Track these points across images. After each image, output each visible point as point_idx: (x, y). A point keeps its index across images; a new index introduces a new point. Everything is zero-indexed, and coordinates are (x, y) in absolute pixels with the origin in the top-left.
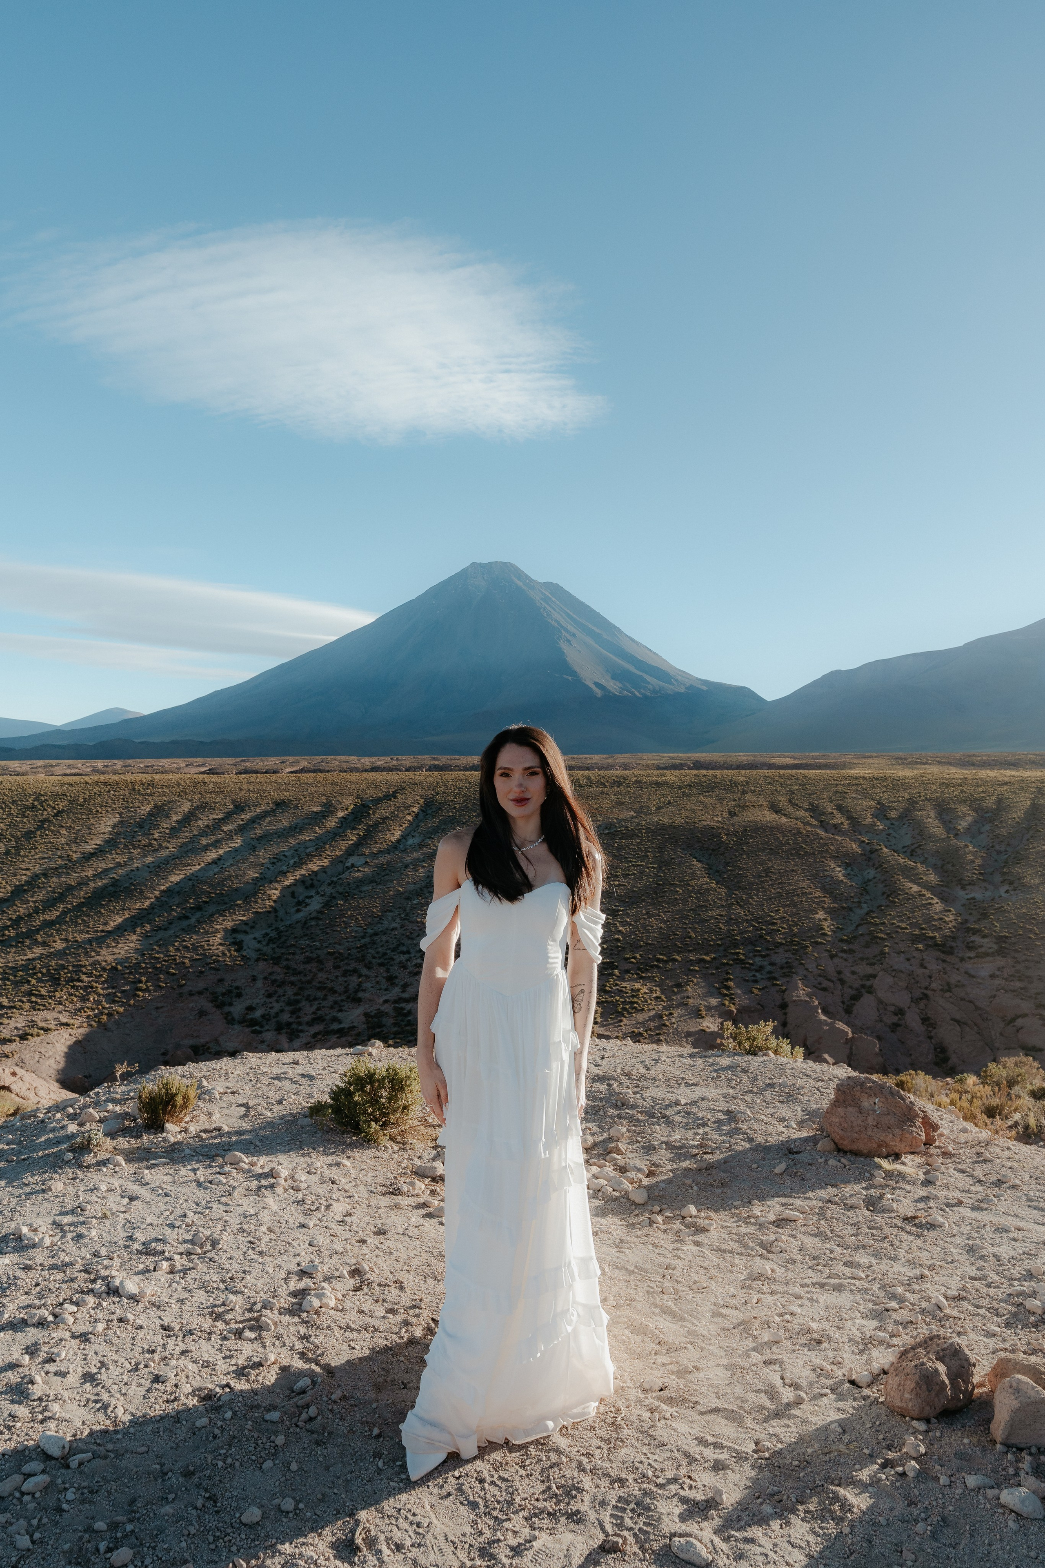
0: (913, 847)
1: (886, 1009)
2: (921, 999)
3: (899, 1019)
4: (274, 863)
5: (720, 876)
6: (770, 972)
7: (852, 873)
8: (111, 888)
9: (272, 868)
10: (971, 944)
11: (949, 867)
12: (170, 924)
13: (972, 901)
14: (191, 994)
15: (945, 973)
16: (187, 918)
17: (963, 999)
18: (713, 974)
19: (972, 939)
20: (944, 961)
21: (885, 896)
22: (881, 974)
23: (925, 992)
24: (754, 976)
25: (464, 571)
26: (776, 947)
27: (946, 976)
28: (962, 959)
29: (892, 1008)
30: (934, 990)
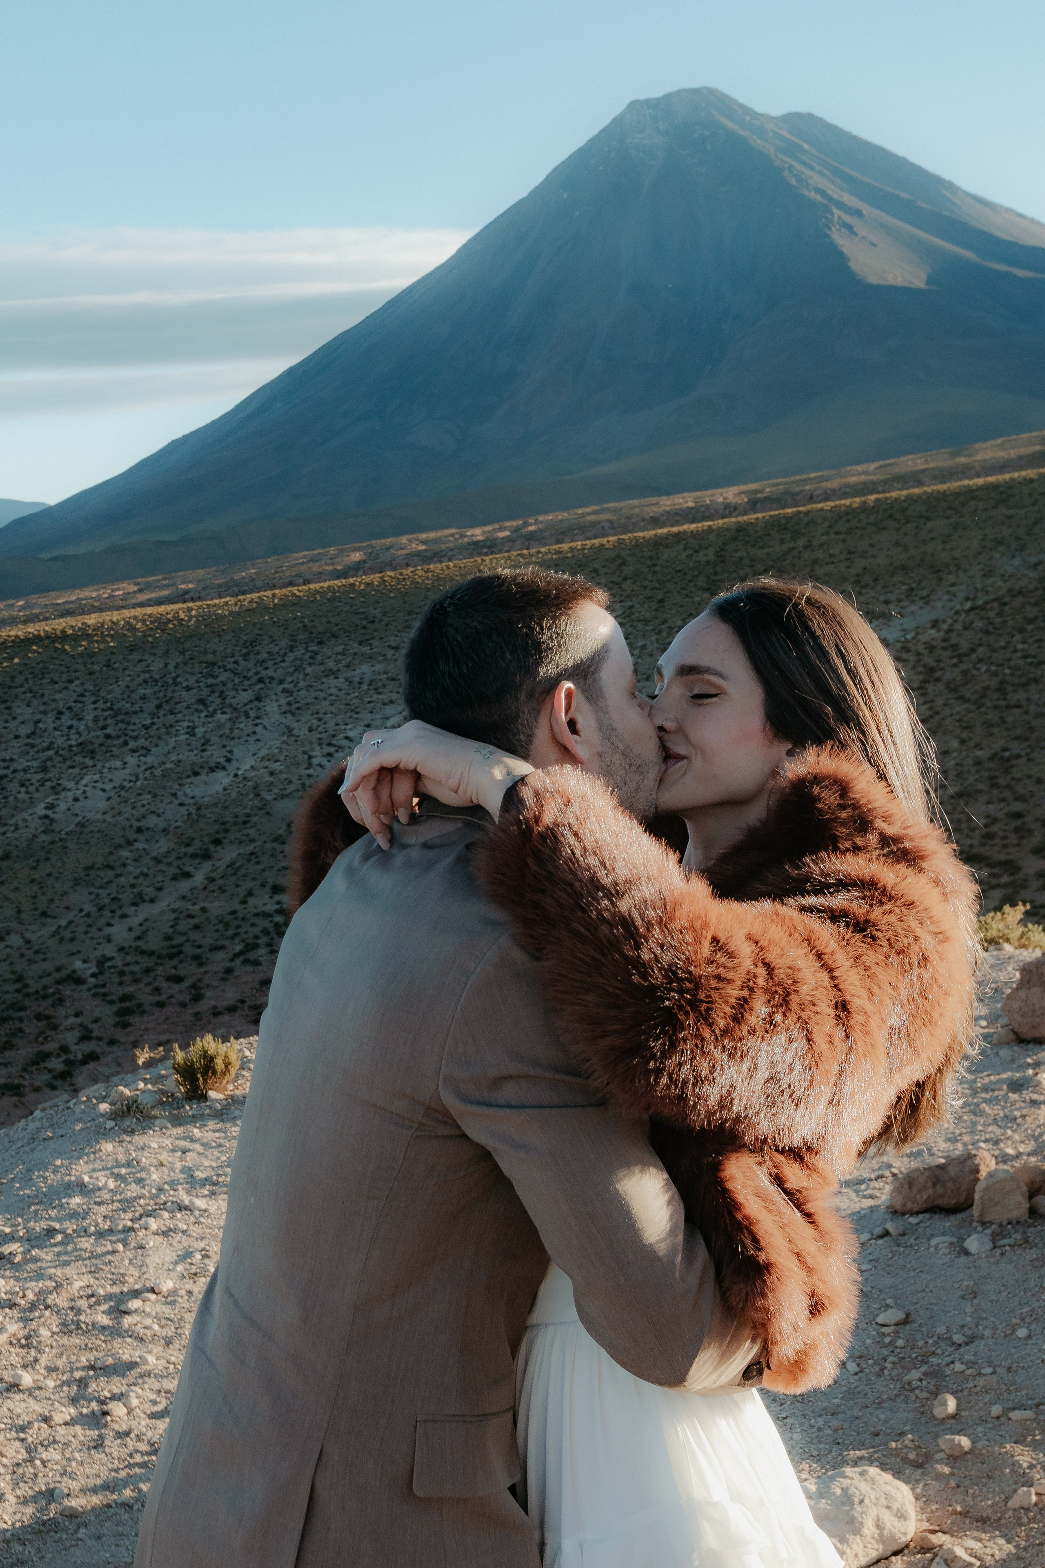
4: (330, 755)
8: (43, 837)
9: (328, 765)
12: (159, 889)
14: (216, 1013)
16: (187, 875)
25: (617, 122)
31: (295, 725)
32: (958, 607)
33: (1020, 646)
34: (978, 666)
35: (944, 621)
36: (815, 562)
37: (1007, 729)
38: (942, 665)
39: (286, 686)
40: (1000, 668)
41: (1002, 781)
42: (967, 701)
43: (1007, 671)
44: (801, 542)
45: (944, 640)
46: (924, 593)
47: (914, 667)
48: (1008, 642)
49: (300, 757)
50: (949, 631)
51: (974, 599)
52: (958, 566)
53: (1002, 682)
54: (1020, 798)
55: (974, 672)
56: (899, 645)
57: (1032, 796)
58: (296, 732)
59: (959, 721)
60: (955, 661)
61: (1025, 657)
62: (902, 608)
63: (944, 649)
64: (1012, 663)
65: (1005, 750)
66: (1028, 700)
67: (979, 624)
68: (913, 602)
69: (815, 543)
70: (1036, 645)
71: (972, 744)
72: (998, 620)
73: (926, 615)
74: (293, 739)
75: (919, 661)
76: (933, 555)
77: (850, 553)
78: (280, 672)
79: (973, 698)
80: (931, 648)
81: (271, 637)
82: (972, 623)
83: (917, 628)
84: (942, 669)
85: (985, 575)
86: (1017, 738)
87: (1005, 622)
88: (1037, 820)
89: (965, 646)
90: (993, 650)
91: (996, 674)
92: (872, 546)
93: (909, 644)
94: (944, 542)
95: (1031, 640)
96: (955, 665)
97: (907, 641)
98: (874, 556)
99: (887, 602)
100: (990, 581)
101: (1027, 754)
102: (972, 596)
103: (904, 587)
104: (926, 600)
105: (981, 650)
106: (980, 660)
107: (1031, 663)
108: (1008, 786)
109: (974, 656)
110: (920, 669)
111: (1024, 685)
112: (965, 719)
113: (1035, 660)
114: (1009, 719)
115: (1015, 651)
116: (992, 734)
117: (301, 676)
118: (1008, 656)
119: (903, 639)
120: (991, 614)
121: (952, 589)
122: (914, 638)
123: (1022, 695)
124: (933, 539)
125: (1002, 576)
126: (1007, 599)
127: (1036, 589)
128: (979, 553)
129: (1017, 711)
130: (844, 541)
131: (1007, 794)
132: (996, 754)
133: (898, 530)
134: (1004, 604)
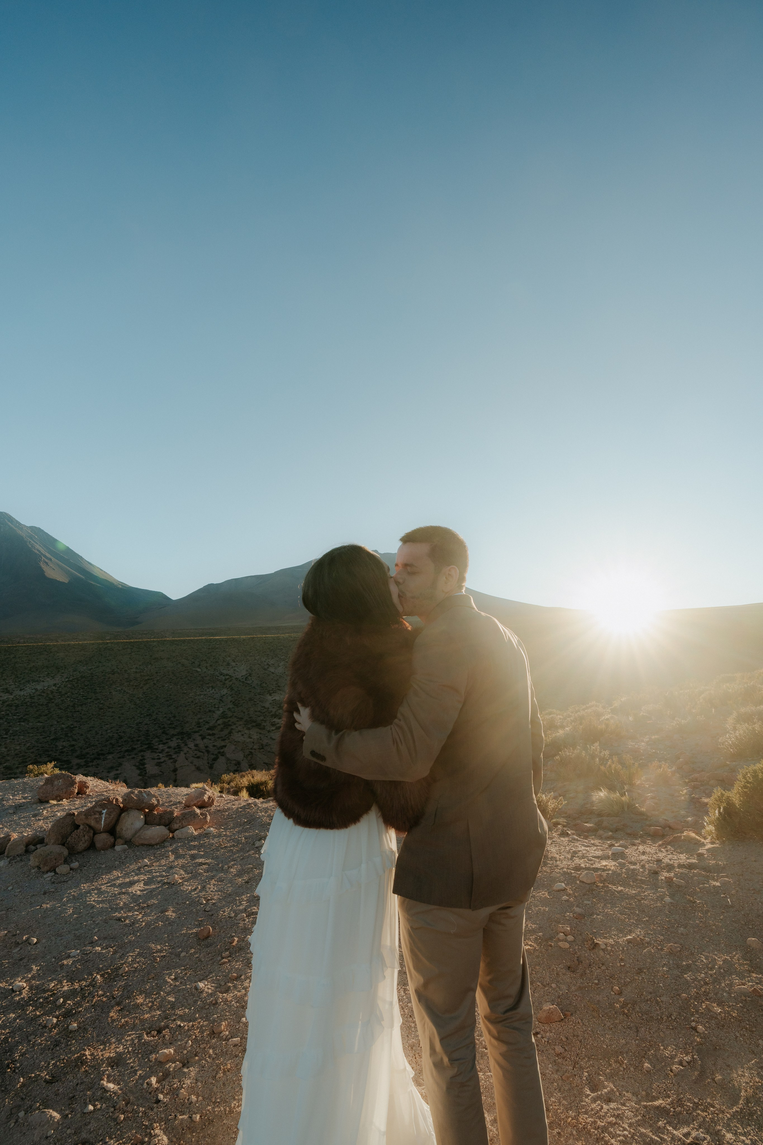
0: (246, 676)
1: (231, 763)
2: (249, 755)
3: (238, 767)
5: (140, 700)
6: (167, 752)
7: (215, 692)
10: (273, 723)
11: (264, 685)
13: (274, 701)
15: (261, 739)
17: (269, 752)
18: (134, 758)
19: (274, 720)
20: (260, 733)
21: (232, 703)
22: (228, 745)
23: (251, 750)
24: (158, 756)
26: (172, 737)
27: (261, 741)
28: (269, 731)
29: (234, 762)
30: (255, 749)
32: (64, 680)
33: (82, 693)
35: (58, 684)
36: (16, 663)
37: (74, 719)
38: (55, 698)
40: (74, 699)
41: (69, 735)
42: (62, 709)
43: (76, 700)
44: (12, 656)
45: (57, 690)
46: (52, 675)
48: (78, 692)
50: (59, 687)
51: (69, 678)
52: (65, 668)
53: (74, 704)
54: (75, 740)
55: (65, 700)
56: (41, 691)
57: (79, 739)
60: (60, 696)
61: (83, 697)
62: (44, 679)
63: (56, 693)
64: (78, 698)
65: (72, 725)
66: (82, 710)
67: (69, 686)
68: (48, 677)
69: (16, 657)
71: (61, 723)
72: (75, 685)
73: (52, 682)
75: (47, 696)
76: (58, 664)
77: (29, 661)
79: (64, 708)
80: (52, 692)
83: (48, 686)
85: (73, 671)
86: (76, 721)
87: (78, 686)
88: (79, 747)
89: (63, 692)
90: (73, 694)
91: (72, 701)
92: (37, 659)
94: (62, 660)
95: (85, 692)
96: (59, 698)
97: (44, 690)
99: (39, 677)
100: (75, 673)
103: (46, 673)
104: (53, 677)
105: (69, 693)
106: (68, 697)
107: (84, 699)
109: (66, 695)
110: (47, 699)
111: (81, 705)
112: (60, 715)
113: (86, 698)
114: (75, 715)
115: (80, 695)
116: (68, 720)
118: (77, 696)
120: (74, 683)
121: (62, 674)
122: (47, 689)
123: (80, 708)
124: (58, 659)
125: (79, 672)
126: (80, 679)
127: (90, 676)
128: (73, 664)
129: (77, 713)
130: (28, 657)
131: (70, 739)
132: (69, 726)
133: (47, 655)
134: (79, 680)
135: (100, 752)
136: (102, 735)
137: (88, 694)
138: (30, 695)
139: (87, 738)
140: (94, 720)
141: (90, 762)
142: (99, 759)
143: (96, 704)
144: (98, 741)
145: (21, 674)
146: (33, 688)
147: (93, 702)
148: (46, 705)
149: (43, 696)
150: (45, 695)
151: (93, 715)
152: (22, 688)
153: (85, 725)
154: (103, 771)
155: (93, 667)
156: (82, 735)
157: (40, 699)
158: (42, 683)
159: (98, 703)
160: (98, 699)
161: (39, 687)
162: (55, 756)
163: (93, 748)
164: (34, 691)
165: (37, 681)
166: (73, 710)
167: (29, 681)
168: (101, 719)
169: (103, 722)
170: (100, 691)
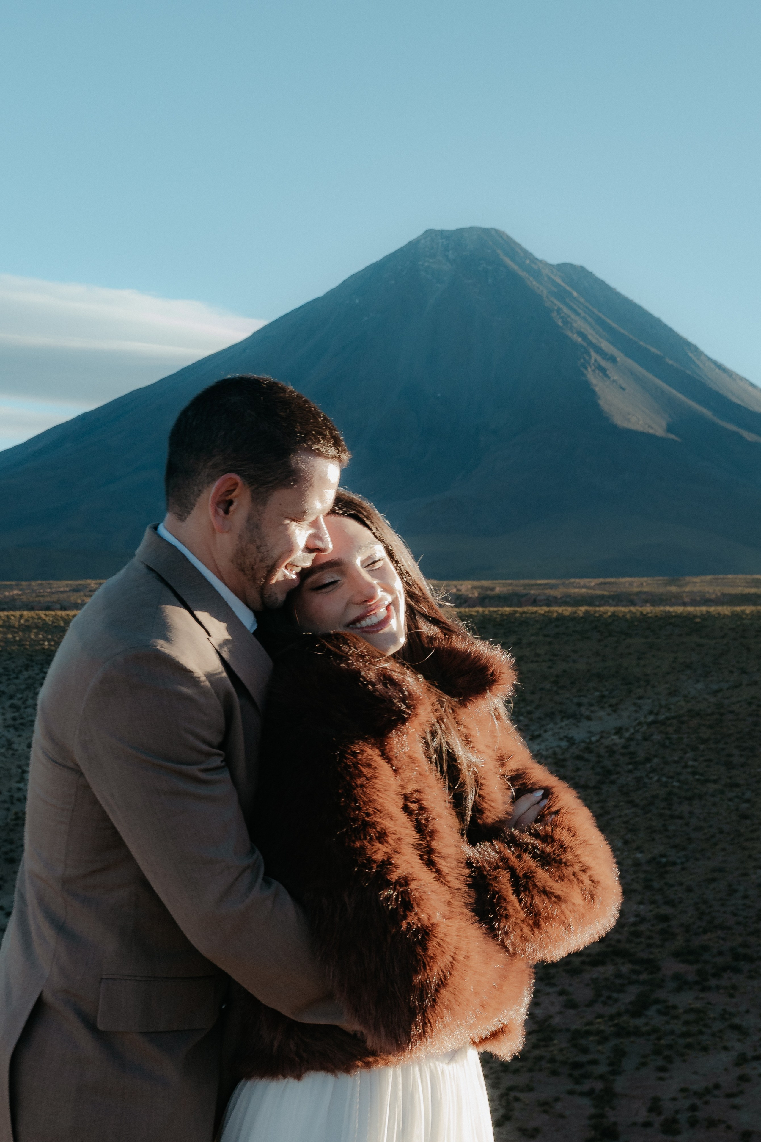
31: (16, 739)
32: (642, 719)
33: (690, 763)
34: (651, 775)
35: (627, 730)
37: (668, 837)
38: (618, 769)
39: (15, 701)
40: (670, 780)
41: (656, 885)
42: (636, 806)
43: (676, 784)
45: (624, 747)
46: (614, 701)
47: (593, 768)
48: (681, 758)
49: (15, 771)
50: (630, 739)
51: (657, 714)
52: (648, 682)
53: (670, 793)
55: (646, 780)
56: (583, 745)
57: (680, 902)
58: (15, 746)
59: (626, 822)
60: (631, 767)
61: (694, 773)
62: (592, 712)
63: (623, 754)
64: (682, 778)
65: (663, 856)
66: (691, 813)
67: (657, 737)
68: (602, 708)
69: (524, 641)
70: (705, 764)
72: (675, 736)
73: (612, 722)
74: (11, 752)
75: (599, 762)
76: (627, 669)
77: (554, 655)
78: (12, 687)
79: (641, 804)
80: (611, 751)
81: (10, 654)
82: (652, 735)
83: (602, 732)
84: (618, 773)
85: (670, 694)
86: (676, 846)
87: (681, 739)
88: (682, 925)
89: (642, 754)
90: (666, 763)
91: (665, 785)
92: (575, 652)
93: (593, 746)
94: (639, 659)
95: (702, 759)
96: (630, 771)
97: (591, 743)
98: (574, 661)
99: (579, 705)
100: (674, 699)
101: (682, 863)
102: (655, 711)
103: (597, 694)
104: (614, 708)
105: (656, 760)
106: (653, 770)
107: (698, 780)
108: (660, 890)
109: (649, 765)
110: (599, 770)
111: (690, 799)
112: (632, 822)
113: (702, 778)
114: (671, 828)
115: (686, 766)
116: (653, 840)
117: (31, 695)
118: (679, 770)
119: (588, 741)
120: (670, 730)
121: (639, 701)
122: (597, 741)
123: (685, 808)
124: (630, 654)
125: (685, 696)
126: (685, 718)
127: (713, 713)
128: (668, 673)
129: (679, 822)
130: (550, 643)
131: (659, 897)
132: (654, 859)
133: (600, 641)
134: (683, 722)
135: (741, 950)
136: (746, 897)
137: (708, 766)
138: (555, 754)
139: (705, 902)
140: (724, 850)
141: (714, 975)
142: (737, 971)
143: (730, 800)
144: (735, 915)
145: (533, 693)
146: (562, 736)
147: (722, 792)
148: (594, 787)
149: (587, 760)
150: (592, 758)
151: (721, 832)
152: (536, 733)
153: (697, 859)
154: (747, 1012)
155: (725, 686)
156: (689, 890)
157: (578, 769)
158: (585, 723)
159: (737, 797)
160: (737, 785)
161: (579, 734)
162: (619, 941)
163: (720, 933)
164: (564, 744)
165: (573, 716)
166: (667, 812)
167: (553, 713)
168: (744, 848)
169: (750, 856)
170: (743, 760)
